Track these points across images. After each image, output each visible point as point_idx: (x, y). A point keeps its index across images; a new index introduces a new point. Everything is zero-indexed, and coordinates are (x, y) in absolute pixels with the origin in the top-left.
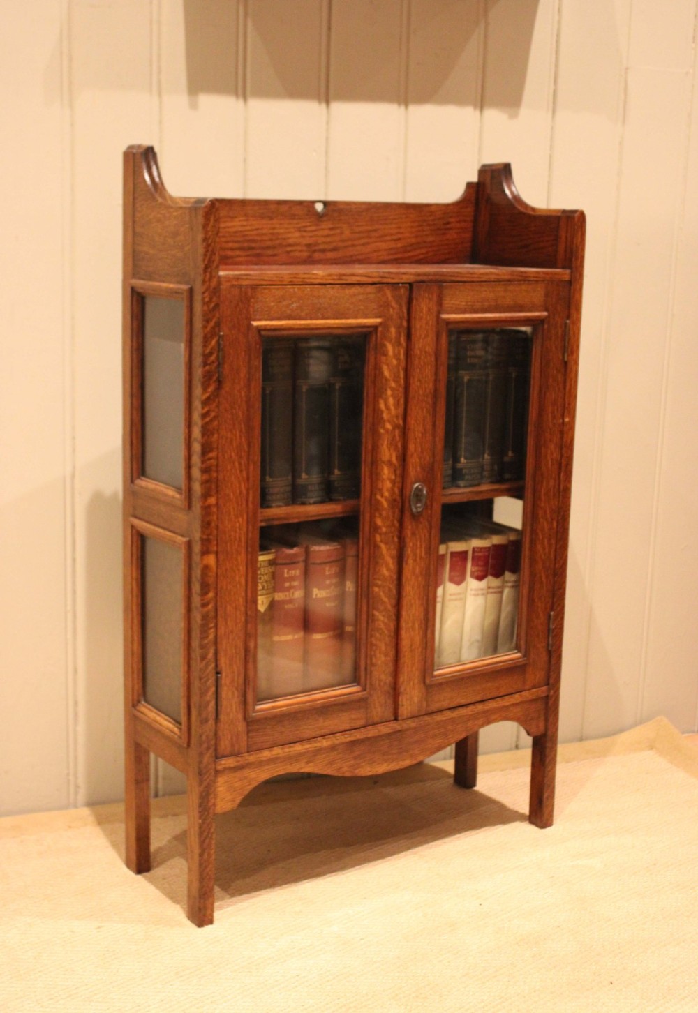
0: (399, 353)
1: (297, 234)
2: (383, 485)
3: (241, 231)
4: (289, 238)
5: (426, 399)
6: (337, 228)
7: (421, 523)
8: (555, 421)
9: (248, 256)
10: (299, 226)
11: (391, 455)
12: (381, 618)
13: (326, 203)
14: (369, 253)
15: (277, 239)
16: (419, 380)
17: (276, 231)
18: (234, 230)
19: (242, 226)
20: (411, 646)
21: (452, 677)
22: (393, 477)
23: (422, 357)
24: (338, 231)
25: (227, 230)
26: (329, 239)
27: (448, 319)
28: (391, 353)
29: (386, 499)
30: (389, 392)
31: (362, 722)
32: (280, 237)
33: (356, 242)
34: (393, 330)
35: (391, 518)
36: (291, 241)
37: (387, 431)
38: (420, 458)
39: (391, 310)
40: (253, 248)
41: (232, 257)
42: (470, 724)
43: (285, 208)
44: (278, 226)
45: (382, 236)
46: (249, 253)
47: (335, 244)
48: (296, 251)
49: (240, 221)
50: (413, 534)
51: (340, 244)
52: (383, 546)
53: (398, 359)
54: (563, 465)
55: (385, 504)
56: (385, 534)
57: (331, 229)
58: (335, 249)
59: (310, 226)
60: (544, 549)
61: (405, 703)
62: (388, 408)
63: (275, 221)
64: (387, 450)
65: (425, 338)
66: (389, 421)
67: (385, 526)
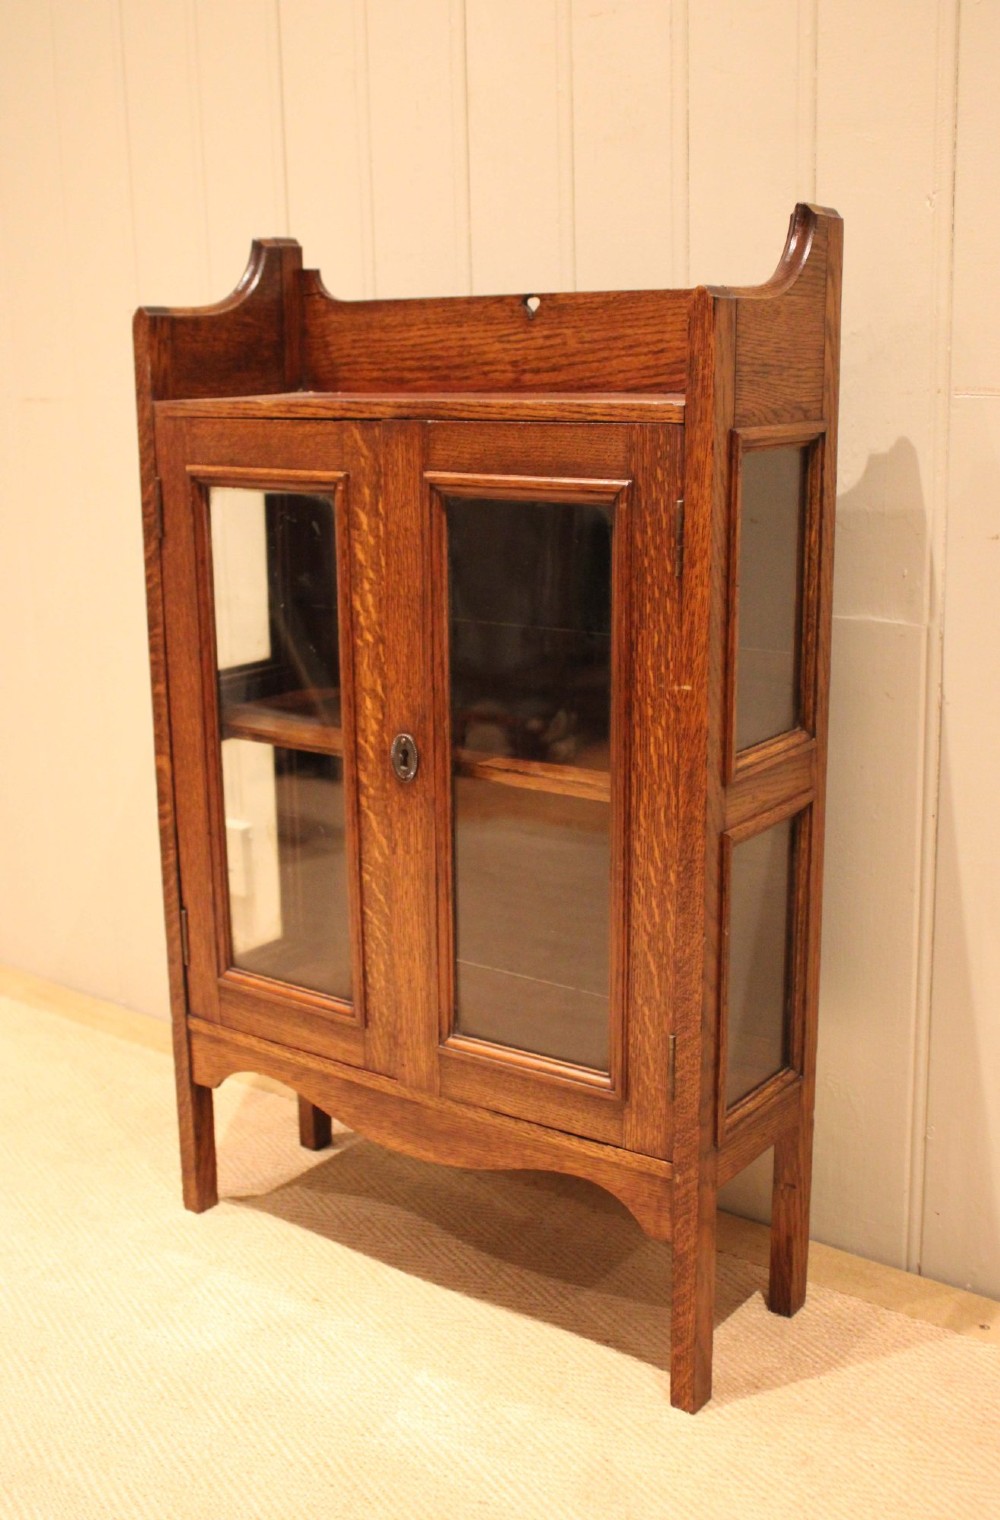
0: (378, 528)
1: (498, 346)
2: (366, 724)
3: (421, 345)
4: (485, 353)
5: (410, 603)
6: (557, 335)
7: (414, 797)
8: (662, 686)
9: (431, 378)
10: (500, 333)
11: (375, 682)
12: (376, 922)
13: (542, 297)
14: (610, 374)
15: (469, 354)
16: (399, 573)
17: (466, 343)
18: (412, 342)
19: (422, 336)
20: (410, 981)
21: (474, 1058)
22: (380, 716)
23: (401, 537)
24: (558, 340)
25: (403, 343)
26: (545, 353)
27: (435, 478)
28: (365, 527)
29: (372, 748)
30: (367, 586)
31: (359, 1062)
32: (472, 351)
33: (591, 357)
34: (367, 491)
35: (380, 775)
36: (490, 357)
37: (367, 643)
38: (407, 696)
39: (362, 460)
40: (437, 368)
41: (409, 381)
42: (528, 1152)
43: (477, 309)
44: (468, 335)
45: (631, 347)
46: (432, 374)
47: (554, 361)
48: (496, 371)
49: (419, 330)
50: (403, 811)
51: (564, 361)
52: (371, 815)
53: (377, 537)
54: (681, 772)
55: (371, 754)
56: (374, 798)
57: (547, 337)
58: (554, 369)
59: (515, 334)
60: (651, 916)
61: (406, 1062)
62: (366, 610)
63: (465, 329)
64: (368, 673)
65: (402, 507)
66: (369, 630)
67: (373, 788)
